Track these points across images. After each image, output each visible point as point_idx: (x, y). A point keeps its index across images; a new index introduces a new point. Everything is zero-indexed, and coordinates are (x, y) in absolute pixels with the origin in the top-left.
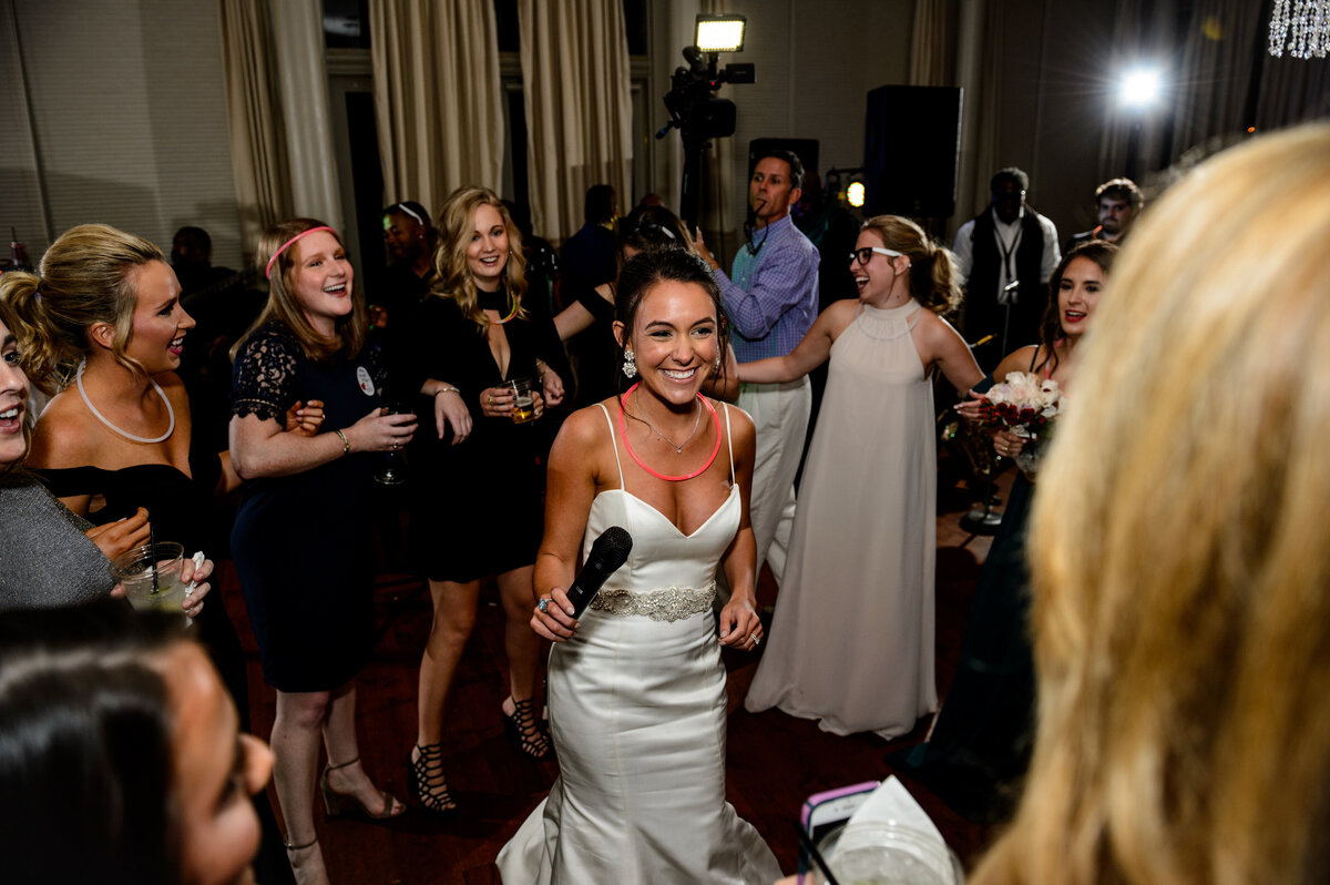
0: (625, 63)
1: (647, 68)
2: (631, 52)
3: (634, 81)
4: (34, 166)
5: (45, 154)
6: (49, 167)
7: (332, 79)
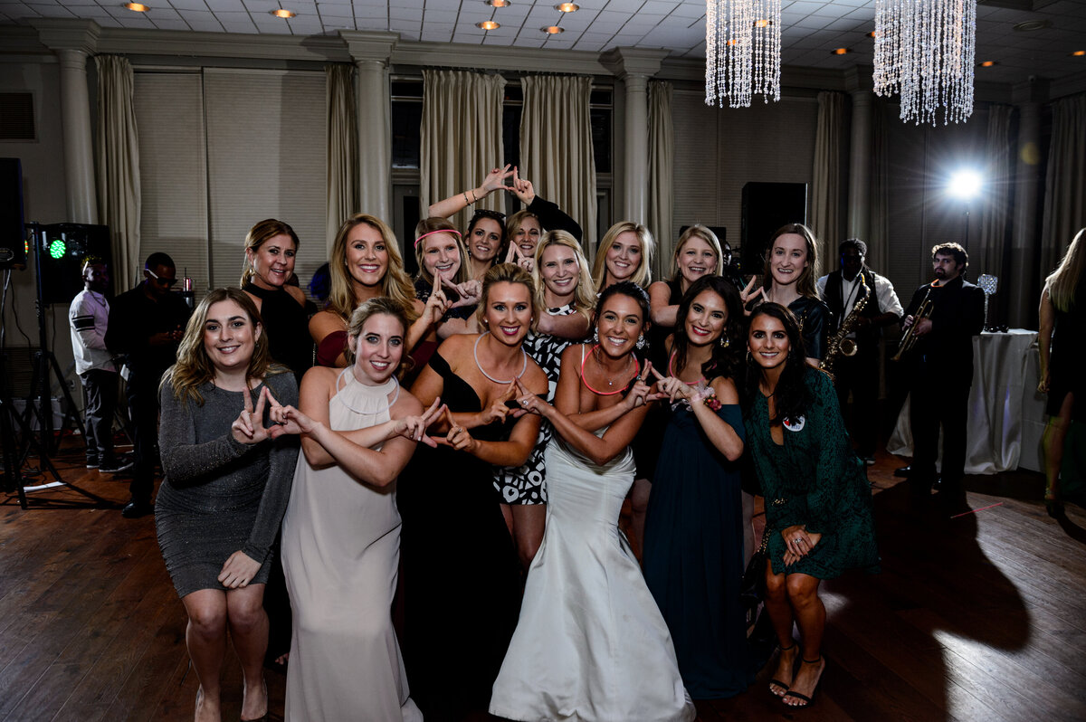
0: (593, 177)
1: (610, 181)
2: (598, 170)
3: (599, 190)
4: (206, 237)
5: (214, 230)
6: (215, 238)
7: (395, 187)
